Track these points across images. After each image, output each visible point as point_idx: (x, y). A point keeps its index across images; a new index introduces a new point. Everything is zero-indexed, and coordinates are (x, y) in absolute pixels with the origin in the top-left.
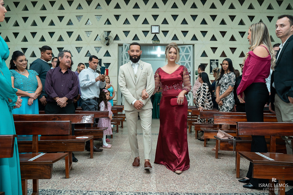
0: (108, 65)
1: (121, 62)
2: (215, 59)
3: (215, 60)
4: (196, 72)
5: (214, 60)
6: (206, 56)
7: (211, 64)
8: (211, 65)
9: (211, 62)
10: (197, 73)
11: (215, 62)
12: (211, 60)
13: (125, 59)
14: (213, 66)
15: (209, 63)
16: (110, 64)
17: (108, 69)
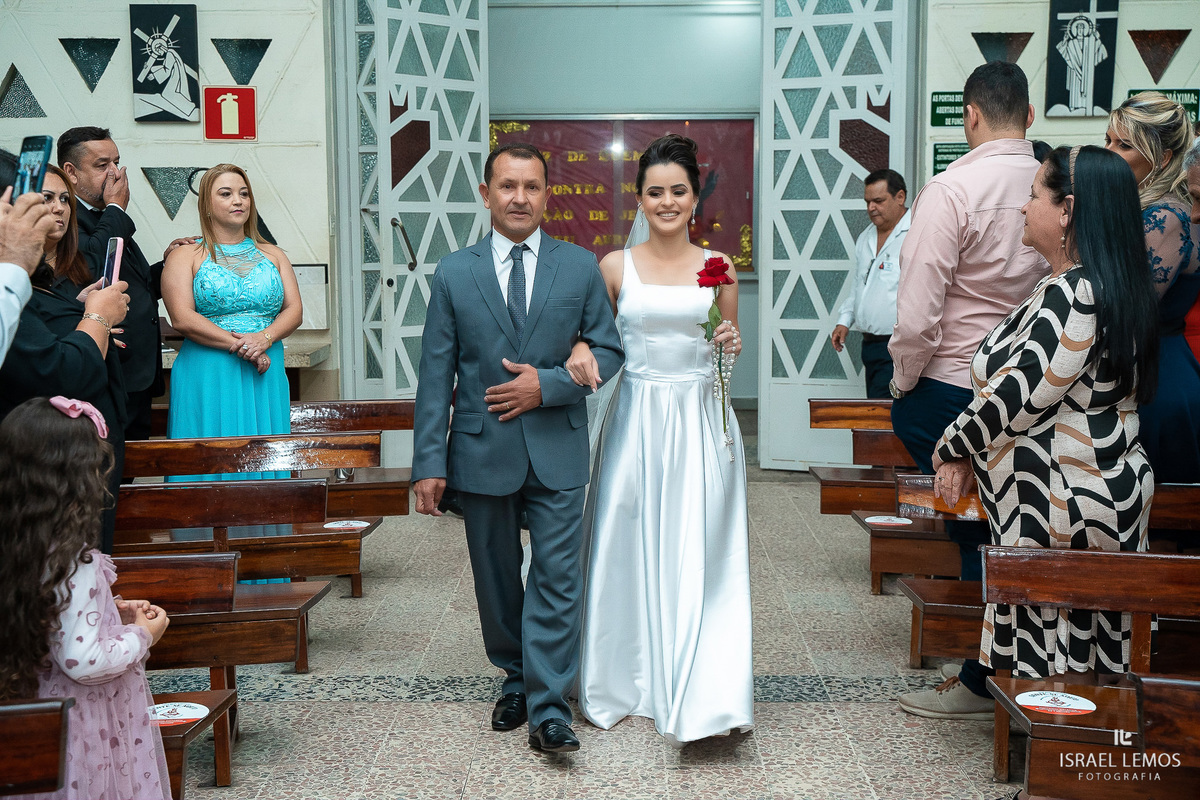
0: (247, 54)
1: (353, 28)
3: (1093, 4)
4: (935, 105)
5: (1080, 3)
8: (1061, 47)
9: (1061, 16)
11: (1093, 14)
12: (1057, 5)
14: (1069, 51)
15: (1039, 25)
16: (265, 44)
17: (250, 85)
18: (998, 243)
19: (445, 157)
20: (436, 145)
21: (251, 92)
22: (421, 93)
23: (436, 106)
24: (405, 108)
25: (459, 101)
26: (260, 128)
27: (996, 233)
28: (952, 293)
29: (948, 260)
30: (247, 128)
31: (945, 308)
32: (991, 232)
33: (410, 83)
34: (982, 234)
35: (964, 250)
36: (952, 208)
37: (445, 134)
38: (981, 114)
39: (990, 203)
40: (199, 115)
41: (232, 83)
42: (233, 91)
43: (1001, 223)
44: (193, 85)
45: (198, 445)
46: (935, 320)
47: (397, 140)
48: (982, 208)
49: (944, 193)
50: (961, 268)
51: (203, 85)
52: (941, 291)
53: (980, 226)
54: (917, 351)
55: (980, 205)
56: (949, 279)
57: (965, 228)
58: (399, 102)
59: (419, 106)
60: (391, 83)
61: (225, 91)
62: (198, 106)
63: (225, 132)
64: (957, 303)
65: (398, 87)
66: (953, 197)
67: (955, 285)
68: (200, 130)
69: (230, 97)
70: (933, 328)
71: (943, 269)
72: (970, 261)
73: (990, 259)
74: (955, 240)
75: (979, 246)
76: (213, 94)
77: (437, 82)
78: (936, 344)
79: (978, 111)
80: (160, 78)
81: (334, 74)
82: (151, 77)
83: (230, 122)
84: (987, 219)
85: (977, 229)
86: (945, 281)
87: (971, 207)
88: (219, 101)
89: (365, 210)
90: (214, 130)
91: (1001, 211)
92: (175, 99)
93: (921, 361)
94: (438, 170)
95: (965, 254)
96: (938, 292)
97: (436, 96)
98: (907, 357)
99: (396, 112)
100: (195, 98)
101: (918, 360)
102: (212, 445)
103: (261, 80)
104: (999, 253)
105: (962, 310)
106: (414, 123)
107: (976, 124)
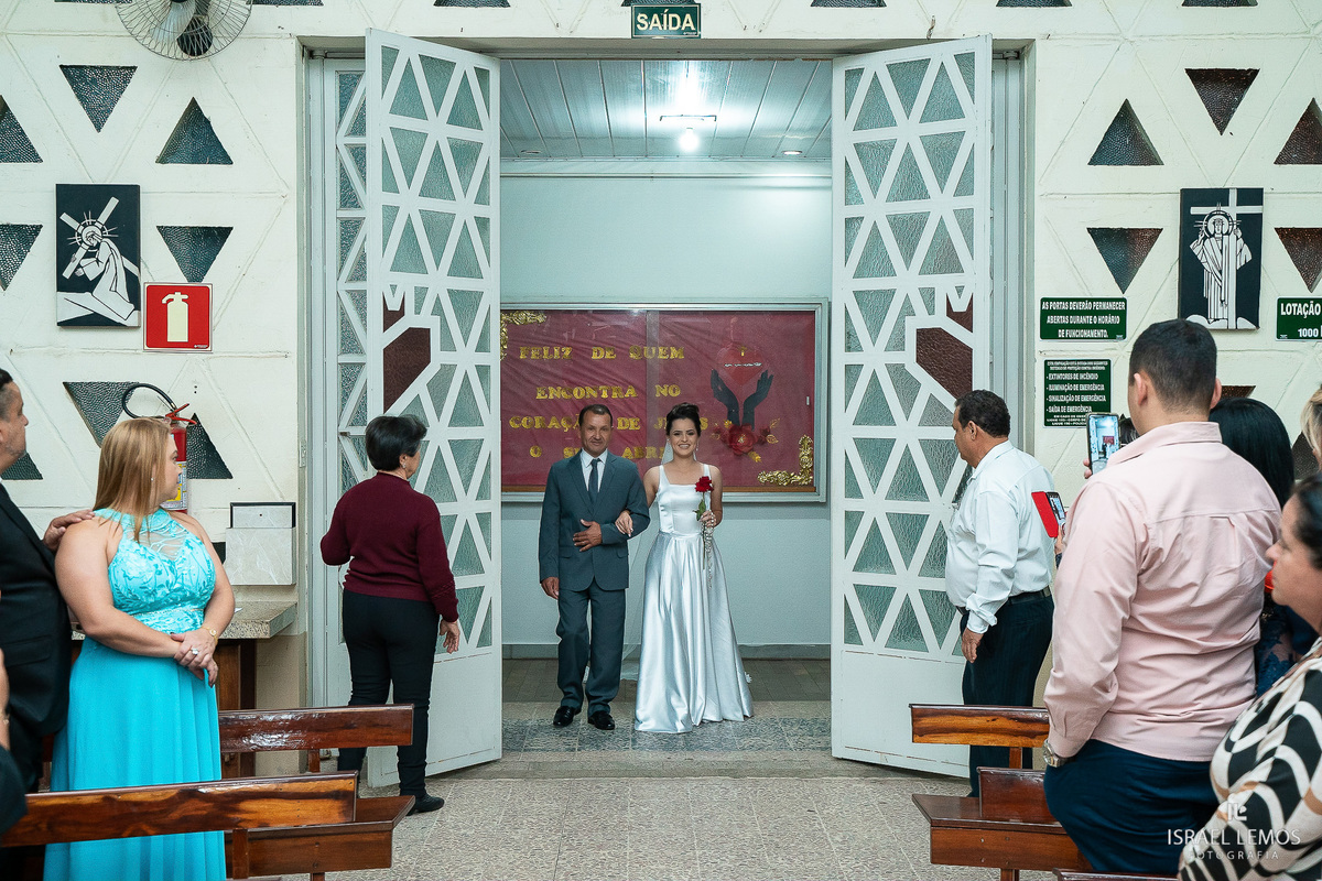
0: (202, 244)
1: (334, 213)
2: (1234, 181)
3: (1233, 197)
4: (1044, 314)
5: (1217, 196)
6: (1144, 154)
7: (1190, 229)
8: (1196, 248)
9: (1195, 211)
10: (1051, 320)
11: (1233, 209)
12: (1190, 197)
13: (390, 185)
14: (1205, 251)
15: (1168, 220)
16: (224, 232)
17: (206, 281)
18: (1187, 562)
19: (447, 371)
20: (438, 356)
21: (206, 291)
22: (421, 293)
23: (438, 309)
24: (401, 313)
25: (466, 303)
26: (216, 335)
27: (1184, 549)
28: (1130, 628)
29: (1124, 586)
30: (199, 335)
31: (1121, 649)
32: (1177, 549)
33: (408, 282)
34: (1166, 552)
35: (1143, 571)
36: (1126, 518)
37: (448, 345)
38: (1152, 389)
39: (1175, 511)
40: (138, 318)
41: (182, 280)
42: (182, 289)
43: (1190, 536)
44: (132, 282)
45: (108, 799)
46: (1111, 666)
47: (389, 352)
48: (1166, 516)
49: (1113, 497)
50: (1141, 595)
51: (146, 279)
52: (1116, 628)
53: (1163, 540)
54: (1086, 708)
55: (1161, 513)
56: (1126, 612)
57: (1144, 544)
58: (394, 306)
59: (418, 311)
60: (384, 282)
61: (173, 289)
62: (137, 308)
63: (170, 339)
64: (1135, 640)
65: (394, 288)
66: (1126, 503)
67: (1132, 617)
68: (139, 337)
69: (178, 296)
70: (1109, 677)
71: (1119, 598)
72: (1151, 587)
73: (1177, 584)
74: (1133, 560)
75: (1162, 567)
76: (159, 292)
77: (439, 281)
78: (1111, 697)
79: (1149, 383)
80: (91, 270)
81: (310, 268)
82: (80, 272)
83: (178, 327)
84: (1172, 531)
85: (1160, 546)
86: (1122, 614)
87: (1150, 519)
88: (164, 301)
89: (344, 434)
90: (156, 336)
91: (1189, 519)
92: (110, 299)
93: (1092, 720)
94: (438, 390)
95: (1144, 577)
96: (1114, 629)
97: (438, 298)
98: (1073, 714)
99: (391, 318)
100: (134, 297)
101: (1087, 719)
102: (126, 798)
103: (217, 277)
104: (1189, 575)
105: (1142, 649)
106: (411, 330)
107: (1145, 399)
